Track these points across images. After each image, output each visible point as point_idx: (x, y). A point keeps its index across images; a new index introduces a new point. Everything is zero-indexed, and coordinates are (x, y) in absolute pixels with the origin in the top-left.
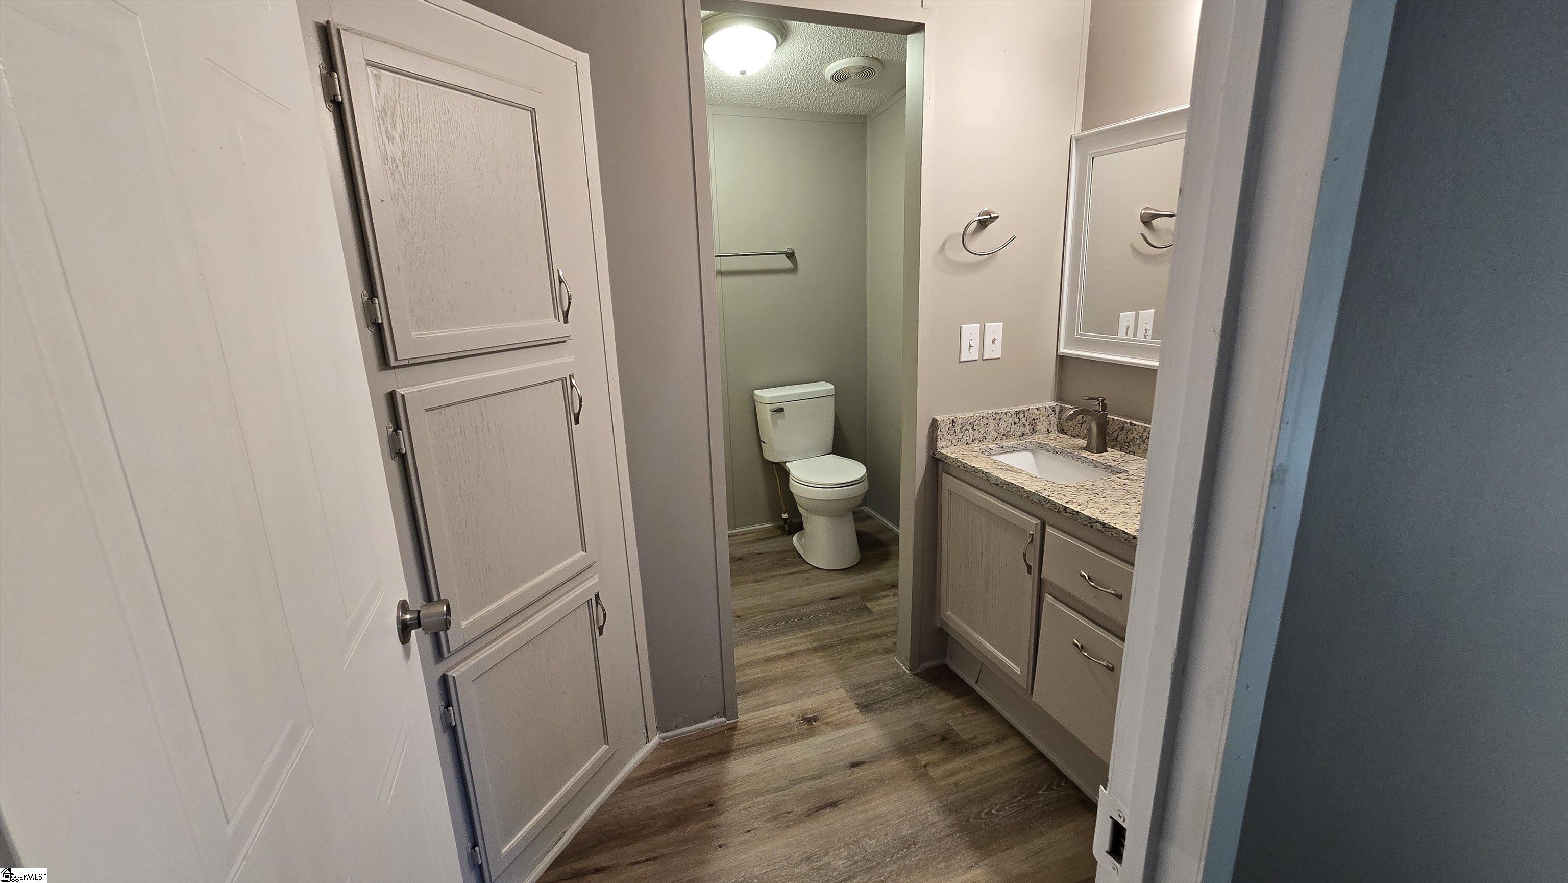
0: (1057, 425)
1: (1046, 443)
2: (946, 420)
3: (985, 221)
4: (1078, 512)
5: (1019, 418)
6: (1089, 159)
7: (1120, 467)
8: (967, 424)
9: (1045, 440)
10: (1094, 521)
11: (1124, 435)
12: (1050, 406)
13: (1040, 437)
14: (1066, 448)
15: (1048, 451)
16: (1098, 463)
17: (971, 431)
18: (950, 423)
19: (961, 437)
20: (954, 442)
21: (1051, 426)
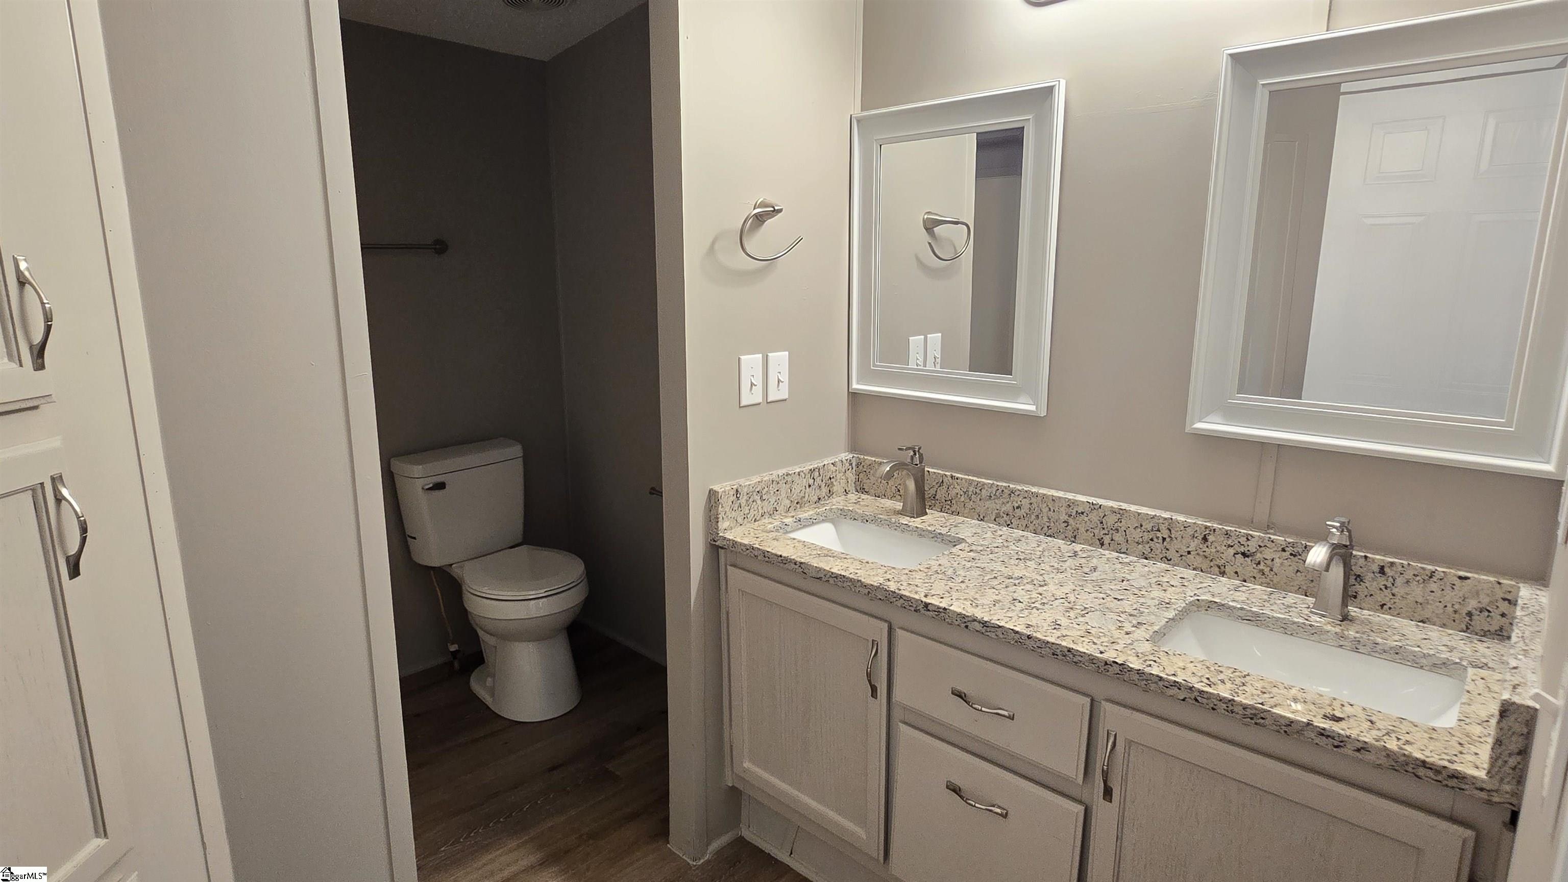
0: (855, 483)
1: (851, 509)
2: (729, 490)
3: (762, 215)
4: (945, 609)
5: (813, 478)
6: (875, 147)
7: (953, 535)
8: (755, 494)
9: (849, 505)
10: (970, 619)
11: (944, 491)
12: (846, 458)
13: (837, 502)
14: (880, 514)
15: (855, 519)
16: (924, 531)
17: (759, 502)
18: (734, 495)
19: (747, 511)
20: (740, 520)
21: (849, 485)
